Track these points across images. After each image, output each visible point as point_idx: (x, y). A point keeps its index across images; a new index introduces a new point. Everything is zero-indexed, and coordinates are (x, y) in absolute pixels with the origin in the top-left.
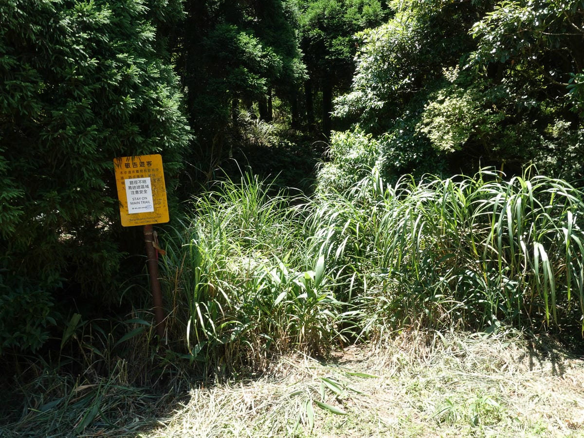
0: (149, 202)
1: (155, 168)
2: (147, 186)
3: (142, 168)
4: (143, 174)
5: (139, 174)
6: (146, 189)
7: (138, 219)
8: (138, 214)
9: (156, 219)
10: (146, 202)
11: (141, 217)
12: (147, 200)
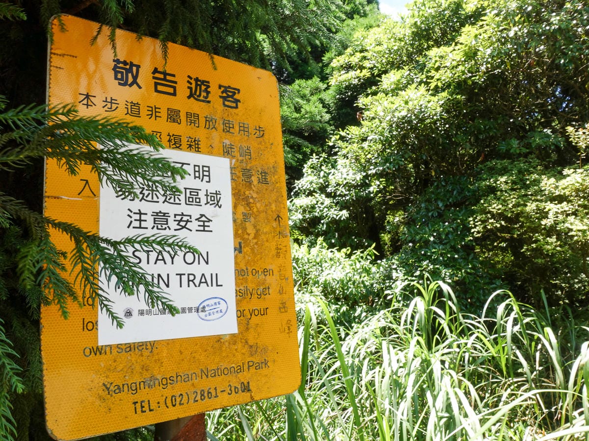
0: (215, 281)
1: (252, 124)
2: (214, 199)
3: (195, 106)
4: (200, 133)
5: (182, 129)
6: (208, 210)
7: (150, 383)
8: (151, 346)
9: (245, 376)
10: (203, 280)
11: (169, 369)
12: (207, 270)
